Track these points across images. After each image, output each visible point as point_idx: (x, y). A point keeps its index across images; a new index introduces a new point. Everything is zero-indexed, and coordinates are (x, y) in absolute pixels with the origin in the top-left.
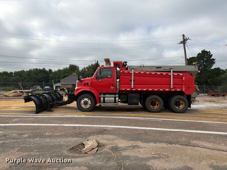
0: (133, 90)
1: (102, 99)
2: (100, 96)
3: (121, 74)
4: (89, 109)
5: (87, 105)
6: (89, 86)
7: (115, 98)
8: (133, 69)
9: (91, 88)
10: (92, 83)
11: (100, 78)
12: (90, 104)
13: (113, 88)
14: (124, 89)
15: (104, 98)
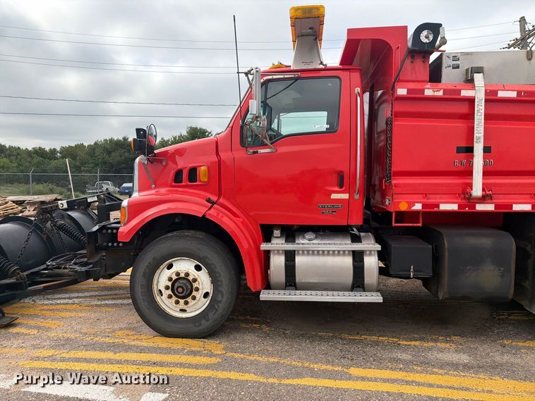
0: (480, 207)
1: (278, 262)
2: (264, 246)
3: (399, 107)
4: (203, 322)
5: (192, 302)
6: (203, 187)
7: (358, 257)
8: (480, 70)
9: (214, 198)
10: (219, 168)
11: (267, 142)
12: (206, 295)
13: (346, 196)
14: (418, 207)
15: (290, 256)
